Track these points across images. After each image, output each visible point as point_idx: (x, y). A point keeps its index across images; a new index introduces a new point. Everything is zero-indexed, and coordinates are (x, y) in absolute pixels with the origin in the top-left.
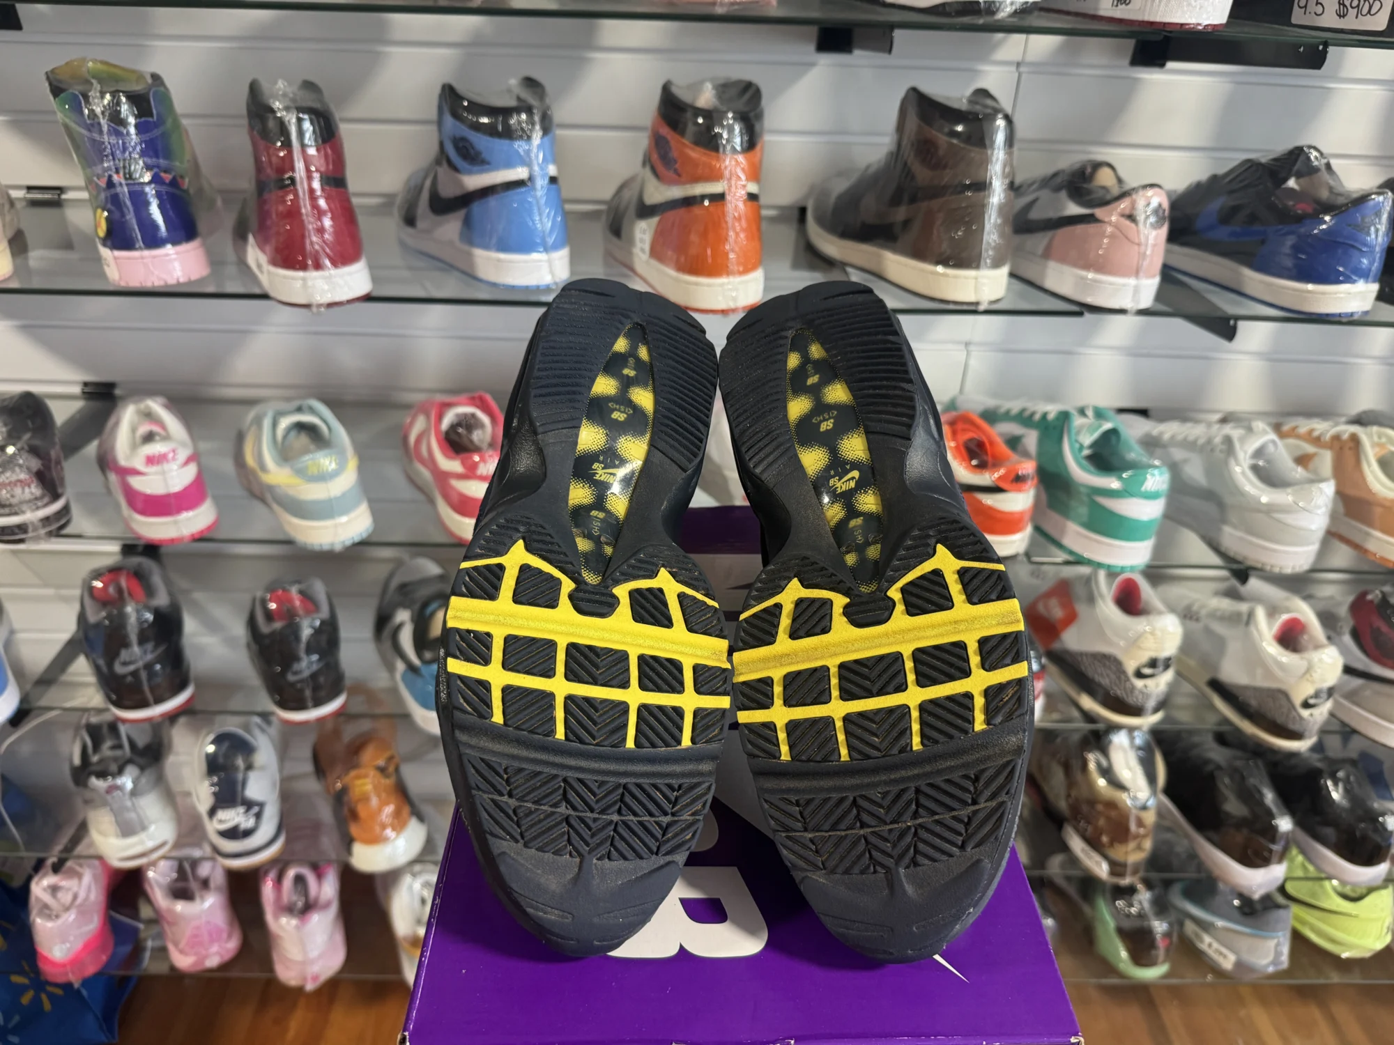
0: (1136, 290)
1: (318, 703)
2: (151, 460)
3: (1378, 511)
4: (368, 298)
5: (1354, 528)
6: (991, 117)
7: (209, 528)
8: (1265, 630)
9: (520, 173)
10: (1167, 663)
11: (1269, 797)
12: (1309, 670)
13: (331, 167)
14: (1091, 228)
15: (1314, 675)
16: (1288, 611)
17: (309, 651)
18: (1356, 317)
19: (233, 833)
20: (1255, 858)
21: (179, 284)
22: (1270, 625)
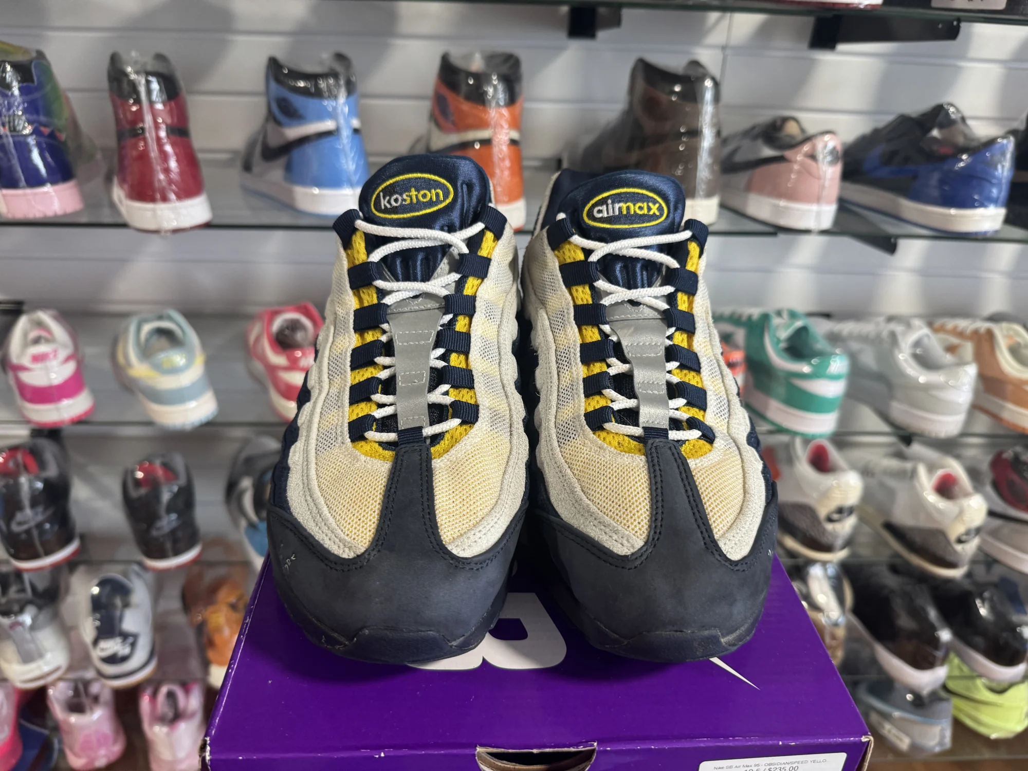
0: (818, 214)
1: (177, 552)
2: (37, 359)
3: (1010, 388)
4: (208, 226)
5: (993, 402)
6: (702, 79)
7: (87, 413)
8: (926, 482)
9: (329, 125)
10: (851, 511)
11: (933, 614)
12: (961, 513)
13: (175, 120)
14: (782, 166)
15: (965, 518)
16: (942, 467)
17: (169, 510)
18: (989, 235)
19: (112, 660)
20: (922, 662)
21: (56, 216)
22: (930, 478)
